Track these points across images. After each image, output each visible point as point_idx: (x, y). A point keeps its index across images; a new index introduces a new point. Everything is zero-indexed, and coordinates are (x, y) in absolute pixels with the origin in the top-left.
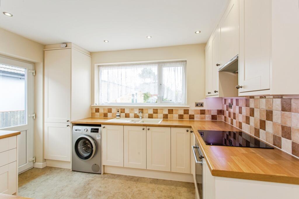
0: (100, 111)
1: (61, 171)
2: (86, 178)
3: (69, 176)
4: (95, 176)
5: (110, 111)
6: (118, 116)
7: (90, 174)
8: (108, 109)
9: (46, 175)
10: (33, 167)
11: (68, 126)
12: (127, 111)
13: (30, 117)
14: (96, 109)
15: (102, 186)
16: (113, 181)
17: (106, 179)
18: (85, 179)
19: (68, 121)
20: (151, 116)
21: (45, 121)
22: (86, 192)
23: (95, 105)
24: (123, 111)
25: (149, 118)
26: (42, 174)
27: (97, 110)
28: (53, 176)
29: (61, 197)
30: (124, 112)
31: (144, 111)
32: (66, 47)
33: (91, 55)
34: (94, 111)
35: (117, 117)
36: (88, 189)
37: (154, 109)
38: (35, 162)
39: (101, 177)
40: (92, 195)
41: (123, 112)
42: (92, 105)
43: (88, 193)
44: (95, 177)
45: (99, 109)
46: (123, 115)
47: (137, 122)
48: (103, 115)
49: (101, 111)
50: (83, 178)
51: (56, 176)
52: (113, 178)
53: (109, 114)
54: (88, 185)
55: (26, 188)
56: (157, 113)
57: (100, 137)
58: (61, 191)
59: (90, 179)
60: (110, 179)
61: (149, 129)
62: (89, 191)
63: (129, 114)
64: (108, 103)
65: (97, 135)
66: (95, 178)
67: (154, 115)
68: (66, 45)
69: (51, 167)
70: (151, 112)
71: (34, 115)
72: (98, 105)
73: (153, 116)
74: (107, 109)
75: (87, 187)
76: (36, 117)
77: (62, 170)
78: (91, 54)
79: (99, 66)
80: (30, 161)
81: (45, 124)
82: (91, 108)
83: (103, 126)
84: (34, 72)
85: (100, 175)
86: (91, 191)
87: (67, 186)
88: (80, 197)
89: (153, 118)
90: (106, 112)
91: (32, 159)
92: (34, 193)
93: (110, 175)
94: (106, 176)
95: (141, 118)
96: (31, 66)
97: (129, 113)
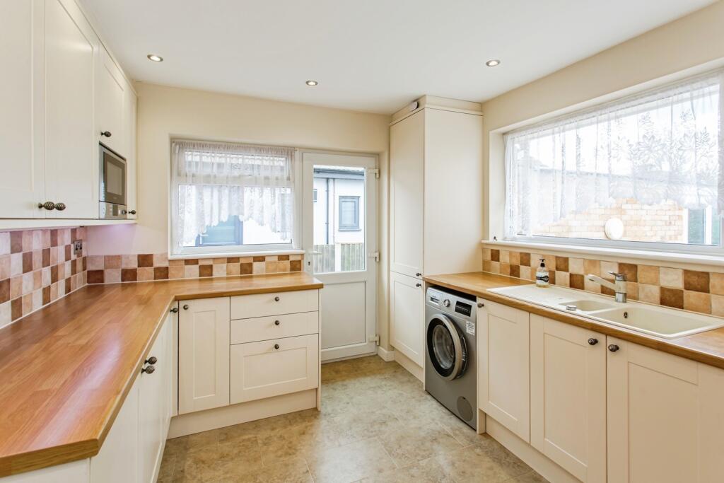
0: (501, 257)
1: (409, 381)
2: (439, 422)
3: (413, 400)
4: (460, 429)
5: (525, 259)
6: (541, 279)
7: (452, 416)
8: (521, 253)
9: (383, 377)
10: (375, 354)
11: (418, 285)
12: (575, 267)
13: (370, 257)
14: (492, 250)
15: (456, 465)
16: (491, 468)
17: (478, 450)
18: (437, 424)
19: (418, 275)
20: (671, 299)
21: (391, 268)
22: (416, 456)
23: (491, 240)
24: (562, 264)
25: (663, 302)
26: (380, 373)
27: (495, 255)
28: (391, 385)
29: (374, 436)
30: (567, 270)
31: (641, 274)
32: (418, 107)
33: (481, 111)
34: (489, 257)
35: (539, 282)
36: (425, 451)
37: (686, 272)
38: (379, 345)
39: (472, 441)
40: (423, 472)
41: (562, 267)
42: (483, 241)
43: (419, 461)
44: (457, 432)
45: (498, 251)
46: (562, 276)
47: (578, 312)
48: (509, 270)
49: (505, 258)
50: (433, 420)
51: (395, 388)
52: (499, 461)
53: (523, 269)
54: (432, 441)
55: (346, 389)
56: (708, 292)
57: (474, 331)
58: (381, 424)
59: (444, 430)
60: (487, 459)
61: (615, 349)
62: (424, 457)
63: (583, 276)
64: (528, 236)
65: (468, 322)
66: (456, 435)
67: (691, 297)
68: (418, 103)
69: (399, 365)
70: (675, 281)
71: (377, 255)
72: (500, 241)
73: (682, 298)
74: (518, 255)
75: (428, 444)
76: (380, 259)
77: (412, 380)
78: (482, 108)
79: (504, 134)
80: (371, 340)
81: (391, 273)
82: (482, 247)
83: (479, 301)
84: (377, 171)
85: (473, 432)
86: (427, 460)
87: (397, 419)
88: (400, 458)
89: (681, 307)
90: (516, 262)
91: (373, 337)
92: (348, 403)
93: (496, 447)
94: (485, 442)
95: (619, 297)
96: (371, 162)
97: (582, 272)
